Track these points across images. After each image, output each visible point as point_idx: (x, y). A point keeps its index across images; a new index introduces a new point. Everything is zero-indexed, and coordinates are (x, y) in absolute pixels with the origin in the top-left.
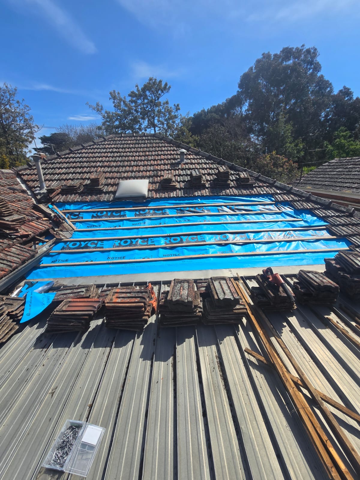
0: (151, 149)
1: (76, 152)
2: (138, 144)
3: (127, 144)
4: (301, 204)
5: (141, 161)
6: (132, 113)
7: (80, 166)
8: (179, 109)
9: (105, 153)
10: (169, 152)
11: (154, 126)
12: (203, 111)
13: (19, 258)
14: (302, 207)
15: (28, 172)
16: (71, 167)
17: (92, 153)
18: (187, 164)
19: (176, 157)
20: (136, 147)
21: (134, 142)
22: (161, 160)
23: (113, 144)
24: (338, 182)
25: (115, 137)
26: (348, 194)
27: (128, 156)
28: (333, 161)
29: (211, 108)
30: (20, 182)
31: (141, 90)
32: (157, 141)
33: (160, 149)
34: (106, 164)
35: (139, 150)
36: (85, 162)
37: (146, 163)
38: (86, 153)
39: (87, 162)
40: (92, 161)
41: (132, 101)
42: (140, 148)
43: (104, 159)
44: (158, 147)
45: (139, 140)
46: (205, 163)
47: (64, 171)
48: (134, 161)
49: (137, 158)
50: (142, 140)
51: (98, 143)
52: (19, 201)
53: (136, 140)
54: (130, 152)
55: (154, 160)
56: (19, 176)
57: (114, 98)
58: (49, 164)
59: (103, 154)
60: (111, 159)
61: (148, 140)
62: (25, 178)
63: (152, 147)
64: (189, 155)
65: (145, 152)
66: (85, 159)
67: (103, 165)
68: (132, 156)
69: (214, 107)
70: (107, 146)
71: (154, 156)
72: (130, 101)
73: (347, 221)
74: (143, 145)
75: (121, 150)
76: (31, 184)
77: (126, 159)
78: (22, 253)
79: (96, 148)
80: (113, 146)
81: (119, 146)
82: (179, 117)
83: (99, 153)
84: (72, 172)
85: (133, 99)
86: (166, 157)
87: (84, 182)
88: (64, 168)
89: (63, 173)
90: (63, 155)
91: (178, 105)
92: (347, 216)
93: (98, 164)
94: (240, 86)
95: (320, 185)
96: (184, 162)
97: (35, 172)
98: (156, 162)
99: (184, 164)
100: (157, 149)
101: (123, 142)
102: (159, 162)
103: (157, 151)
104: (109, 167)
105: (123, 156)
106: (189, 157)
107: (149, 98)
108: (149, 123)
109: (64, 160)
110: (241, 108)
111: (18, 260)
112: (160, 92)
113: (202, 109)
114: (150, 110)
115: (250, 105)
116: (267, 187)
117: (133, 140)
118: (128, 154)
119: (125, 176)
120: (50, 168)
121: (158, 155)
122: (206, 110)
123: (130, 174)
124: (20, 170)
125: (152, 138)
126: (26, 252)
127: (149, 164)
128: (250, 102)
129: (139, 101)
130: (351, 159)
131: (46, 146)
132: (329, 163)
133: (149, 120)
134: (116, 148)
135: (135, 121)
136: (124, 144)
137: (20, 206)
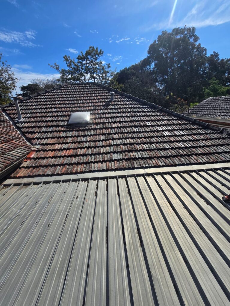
0: (92, 92)
1: (42, 95)
2: (83, 89)
3: (76, 89)
4: (189, 126)
5: (85, 100)
6: (79, 70)
7: (45, 104)
8: (110, 67)
9: (61, 95)
10: (103, 94)
11: (94, 78)
12: (126, 68)
13: (3, 165)
14: (190, 128)
15: (10, 108)
16: (39, 105)
17: (53, 95)
18: (115, 101)
19: (108, 97)
20: (82, 91)
21: (81, 88)
22: (98, 99)
23: (67, 89)
24: (212, 112)
25: (68, 85)
26: (219, 119)
27: (77, 97)
28: (209, 99)
29: (131, 66)
30: (5, 115)
31: (84, 55)
32: (96, 87)
33: (97, 92)
34: (62, 102)
35: (84, 93)
36: (48, 101)
37: (88, 101)
38: (49, 95)
39: (49, 101)
40: (53, 101)
41: (79, 62)
42: (85, 92)
43: (61, 99)
44: (96, 91)
45: (84, 87)
46: (127, 101)
47: (34, 107)
48: (81, 100)
49: (82, 98)
50: (86, 87)
51: (56, 89)
52: (4, 127)
53: (82, 87)
54: (78, 94)
55: (94, 99)
56: (4, 111)
57: (67, 60)
58: (24, 103)
59: (60, 96)
60: (65, 99)
61: (89, 86)
62: (8, 112)
63: (93, 91)
64: (117, 96)
65: (88, 94)
66: (48, 99)
67: (60, 103)
68: (79, 97)
69: (133, 66)
70: (63, 91)
71: (93, 96)
72: (77, 62)
73: (218, 136)
74: (86, 90)
75: (72, 93)
76: (12, 116)
77: (76, 99)
78: (5, 161)
79: (55, 92)
80: (67, 91)
81: (71, 91)
82: (110, 72)
83: (57, 95)
84: (40, 107)
85: (80, 61)
86: (101, 97)
87: (47, 114)
88: (34, 105)
89: (34, 109)
90: (33, 97)
91: (109, 64)
92: (219, 133)
93: (57, 102)
94: (149, 53)
95: (201, 114)
96: (114, 100)
97: (15, 108)
98: (95, 101)
99: (114, 102)
100: (96, 92)
101: (73, 88)
102: (97, 101)
103: (96, 94)
104: (64, 104)
105: (74, 97)
106: (117, 97)
107: (90, 60)
108: (90, 76)
109: (34, 100)
110: (150, 67)
111: (2, 166)
112: (97, 56)
113: (125, 67)
114: (91, 68)
115: (156, 65)
116: (167, 115)
117: (80, 87)
118: (77, 96)
119: (75, 110)
120: (25, 106)
121: (96, 96)
122: (128, 68)
123: (78, 109)
124: (5, 107)
125: (92, 85)
126: (8, 160)
127: (90, 102)
128: (155, 63)
129: (84, 62)
130: (220, 98)
131: (24, 92)
132: (206, 100)
133: (91, 74)
134: (69, 92)
135: (82, 75)
136: (73, 89)
137: (4, 131)
